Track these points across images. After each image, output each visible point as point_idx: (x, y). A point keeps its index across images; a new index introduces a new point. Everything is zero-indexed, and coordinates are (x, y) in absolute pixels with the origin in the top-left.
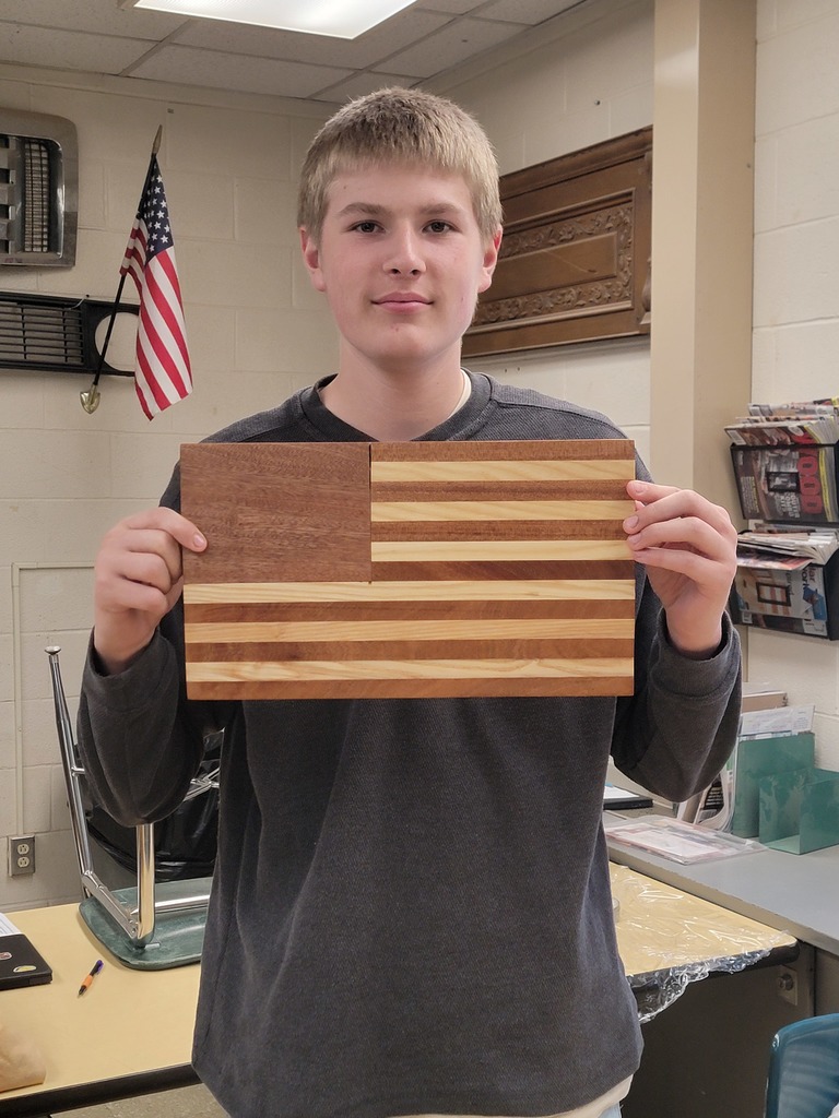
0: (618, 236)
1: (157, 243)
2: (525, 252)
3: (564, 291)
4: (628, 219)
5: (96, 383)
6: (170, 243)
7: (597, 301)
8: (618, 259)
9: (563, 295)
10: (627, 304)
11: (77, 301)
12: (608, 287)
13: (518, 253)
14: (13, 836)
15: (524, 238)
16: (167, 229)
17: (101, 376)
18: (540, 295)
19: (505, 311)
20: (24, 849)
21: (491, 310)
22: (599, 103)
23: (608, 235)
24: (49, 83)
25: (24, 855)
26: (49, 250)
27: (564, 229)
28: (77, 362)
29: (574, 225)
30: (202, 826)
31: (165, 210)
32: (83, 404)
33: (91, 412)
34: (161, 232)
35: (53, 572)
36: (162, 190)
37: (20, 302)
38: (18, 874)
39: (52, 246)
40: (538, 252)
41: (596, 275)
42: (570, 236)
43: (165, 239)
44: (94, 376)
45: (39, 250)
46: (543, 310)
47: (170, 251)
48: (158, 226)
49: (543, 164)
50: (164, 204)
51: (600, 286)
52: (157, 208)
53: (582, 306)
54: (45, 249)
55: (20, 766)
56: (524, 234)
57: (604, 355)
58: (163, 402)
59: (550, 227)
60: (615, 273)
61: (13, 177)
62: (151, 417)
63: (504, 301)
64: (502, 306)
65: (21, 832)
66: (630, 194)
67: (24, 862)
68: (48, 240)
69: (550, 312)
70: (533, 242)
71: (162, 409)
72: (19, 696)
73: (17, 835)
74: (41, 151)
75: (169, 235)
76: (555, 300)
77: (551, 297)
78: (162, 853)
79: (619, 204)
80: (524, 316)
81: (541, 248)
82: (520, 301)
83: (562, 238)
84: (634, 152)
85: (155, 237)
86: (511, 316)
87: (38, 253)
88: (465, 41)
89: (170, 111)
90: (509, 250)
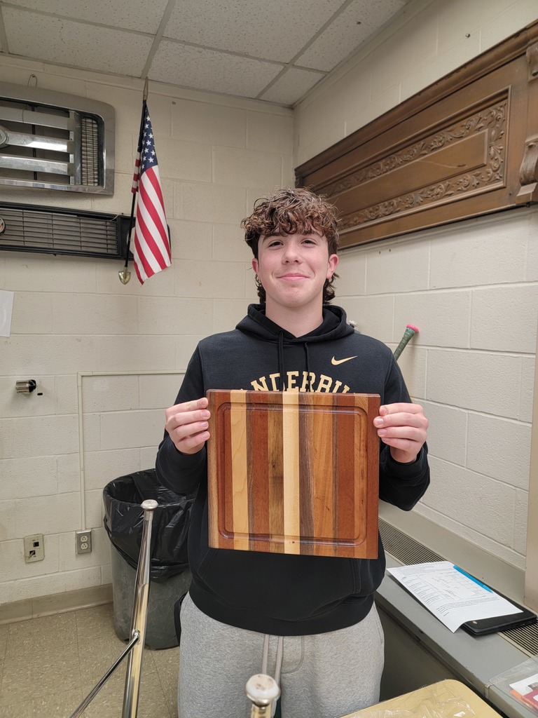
0: (490, 133)
1: (146, 163)
2: (400, 165)
3: (433, 187)
4: (501, 115)
5: (126, 266)
6: (156, 163)
7: (465, 189)
8: (489, 151)
9: (433, 190)
10: (500, 184)
11: (115, 216)
12: (477, 175)
13: (394, 168)
14: (79, 531)
15: (400, 155)
16: (153, 153)
17: (129, 262)
18: (412, 194)
19: (382, 210)
20: (85, 539)
21: (371, 212)
22: (469, 36)
23: (480, 133)
24: (98, 82)
25: (84, 542)
26: (99, 185)
27: (435, 141)
28: (115, 252)
29: (446, 135)
30: (179, 544)
31: (152, 140)
32: (121, 279)
33: (125, 283)
34: (148, 155)
35: (103, 378)
36: (150, 126)
37: (78, 215)
38: (80, 553)
39: (100, 183)
40: (411, 163)
41: (466, 167)
42: (440, 144)
43: (151, 160)
44: (125, 261)
45: (92, 185)
46: (413, 205)
47: (155, 169)
48: (147, 151)
49: (419, 94)
50: (151, 136)
51: (469, 176)
52: (147, 138)
53: (450, 195)
54: (96, 184)
55: (83, 491)
56: (400, 152)
57: (468, 231)
58: (149, 272)
59: (422, 143)
60: (485, 163)
61: (72, 136)
62: (142, 282)
63: (382, 204)
64: (380, 207)
65: (84, 528)
66: (507, 91)
67: (84, 547)
68: (98, 179)
69: (420, 205)
70: (407, 157)
71: (149, 277)
72: (82, 450)
73: (81, 530)
74: (93, 123)
75: (154, 157)
76: (425, 195)
77: (422, 193)
78: (154, 559)
79: (493, 104)
80: (398, 211)
81: (415, 159)
82: (395, 201)
83: (433, 147)
84: (513, 53)
85: (145, 159)
86: (387, 213)
87: (92, 187)
88: (359, 23)
89: (174, 103)
90: (387, 167)
